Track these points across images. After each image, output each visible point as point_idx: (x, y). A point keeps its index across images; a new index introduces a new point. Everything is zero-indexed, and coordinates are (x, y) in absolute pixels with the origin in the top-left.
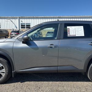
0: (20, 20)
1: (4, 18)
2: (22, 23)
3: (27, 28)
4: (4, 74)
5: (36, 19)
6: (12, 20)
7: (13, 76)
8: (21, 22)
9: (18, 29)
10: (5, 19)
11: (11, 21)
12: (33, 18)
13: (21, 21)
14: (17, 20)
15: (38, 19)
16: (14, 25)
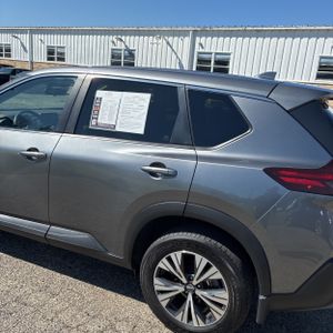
0: (198, 39)
1: (149, 33)
2: (201, 50)
6: (170, 39)
8: (197, 49)
10: (151, 38)
11: (168, 43)
13: (201, 44)
16: (174, 57)
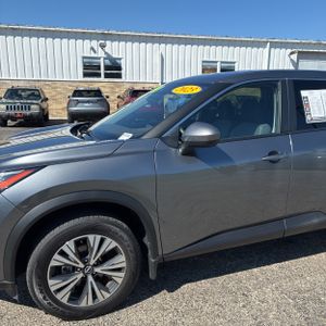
4: (122, 274)
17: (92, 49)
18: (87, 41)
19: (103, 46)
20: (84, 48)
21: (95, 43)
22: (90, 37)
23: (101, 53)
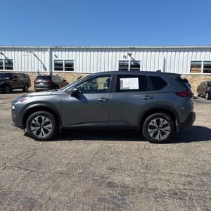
1: (21, 50)
2: (56, 59)
3: (66, 70)
5: (85, 53)
7: (60, 132)
8: (54, 58)
9: (48, 71)
10: (23, 52)
12: (80, 50)
13: (55, 56)
14: (47, 54)
15: (89, 53)
16: (40, 63)
17: (125, 56)
18: (122, 53)
19: (130, 55)
20: (120, 56)
21: (126, 53)
22: (124, 50)
23: (129, 59)
